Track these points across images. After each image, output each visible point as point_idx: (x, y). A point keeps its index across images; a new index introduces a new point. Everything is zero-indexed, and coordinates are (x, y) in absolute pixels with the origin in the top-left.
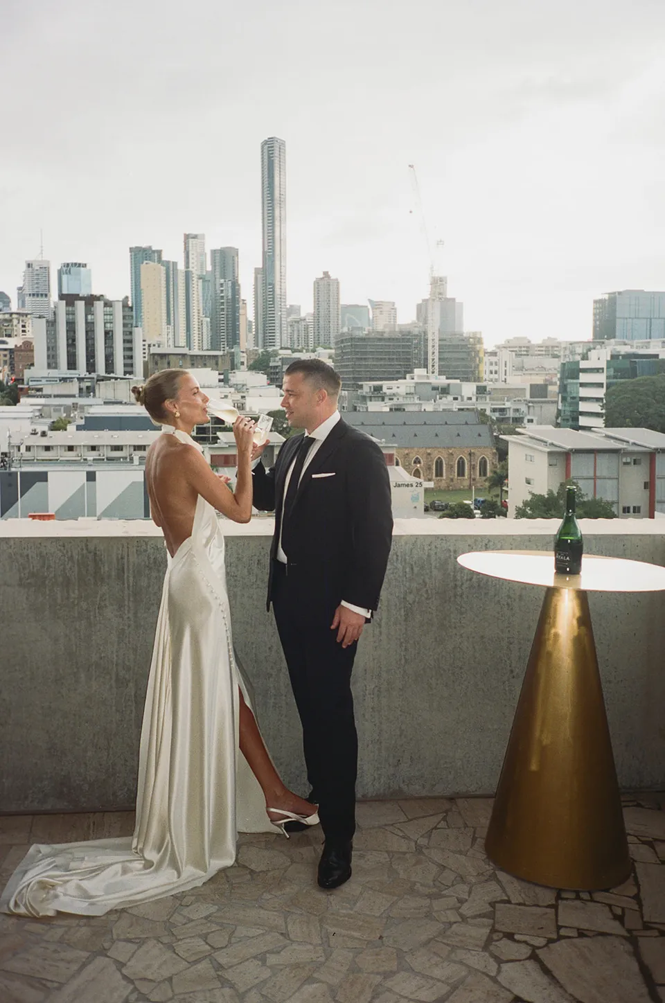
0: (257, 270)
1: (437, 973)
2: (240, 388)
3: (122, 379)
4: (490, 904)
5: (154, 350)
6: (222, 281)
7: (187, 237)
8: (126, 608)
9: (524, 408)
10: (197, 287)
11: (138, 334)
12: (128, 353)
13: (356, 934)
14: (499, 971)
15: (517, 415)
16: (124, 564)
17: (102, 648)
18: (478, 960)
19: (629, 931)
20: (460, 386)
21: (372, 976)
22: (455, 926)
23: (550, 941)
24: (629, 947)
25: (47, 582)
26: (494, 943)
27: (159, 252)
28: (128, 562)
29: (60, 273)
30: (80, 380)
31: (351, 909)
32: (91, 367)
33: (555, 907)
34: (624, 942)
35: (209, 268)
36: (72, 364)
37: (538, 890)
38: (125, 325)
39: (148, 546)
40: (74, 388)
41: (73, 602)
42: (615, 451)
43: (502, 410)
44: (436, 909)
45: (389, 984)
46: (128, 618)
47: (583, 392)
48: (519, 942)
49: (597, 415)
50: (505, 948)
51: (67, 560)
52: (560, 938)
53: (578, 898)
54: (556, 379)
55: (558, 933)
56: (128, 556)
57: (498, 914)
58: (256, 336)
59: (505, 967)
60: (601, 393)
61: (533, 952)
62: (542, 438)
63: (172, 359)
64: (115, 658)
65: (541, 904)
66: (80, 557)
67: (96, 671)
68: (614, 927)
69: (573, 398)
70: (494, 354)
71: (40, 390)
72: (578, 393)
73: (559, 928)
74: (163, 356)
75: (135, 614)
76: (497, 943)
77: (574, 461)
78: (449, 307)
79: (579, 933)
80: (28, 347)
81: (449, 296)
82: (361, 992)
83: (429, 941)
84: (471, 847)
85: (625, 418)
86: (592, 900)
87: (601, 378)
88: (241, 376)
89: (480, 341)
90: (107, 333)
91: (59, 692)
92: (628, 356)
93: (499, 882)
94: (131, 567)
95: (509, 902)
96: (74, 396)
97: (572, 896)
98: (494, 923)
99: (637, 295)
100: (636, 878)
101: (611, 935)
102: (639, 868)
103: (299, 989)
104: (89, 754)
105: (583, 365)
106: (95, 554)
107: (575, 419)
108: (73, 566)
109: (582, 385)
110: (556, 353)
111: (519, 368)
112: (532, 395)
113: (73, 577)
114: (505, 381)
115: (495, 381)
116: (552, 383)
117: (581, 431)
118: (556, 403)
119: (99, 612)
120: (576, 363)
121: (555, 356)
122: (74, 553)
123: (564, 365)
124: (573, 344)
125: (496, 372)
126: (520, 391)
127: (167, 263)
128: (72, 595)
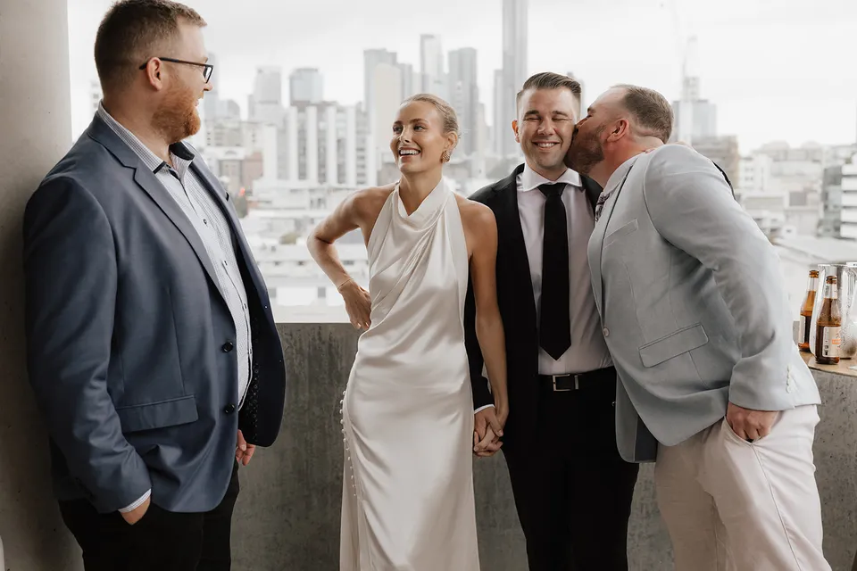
0: (496, 72)
5: (388, 159)
6: (460, 83)
7: (423, 37)
9: (781, 218)
11: (371, 141)
12: (361, 162)
15: (775, 225)
27: (394, 55)
29: (292, 79)
30: (312, 191)
32: (322, 177)
35: (446, 70)
36: (303, 175)
38: (358, 132)
40: (305, 200)
47: (846, 200)
54: (818, 187)
58: (495, 143)
62: (802, 249)
66: (311, 349)
69: (835, 207)
70: (749, 159)
71: (268, 202)
72: (840, 200)
78: (702, 109)
80: (257, 158)
81: (702, 97)
90: (339, 141)
96: (303, 208)
105: (847, 170)
106: (331, 345)
107: (838, 229)
108: (303, 361)
109: (845, 192)
110: (817, 158)
111: (778, 174)
112: (791, 204)
113: (303, 375)
114: (762, 189)
115: (750, 188)
116: (812, 191)
117: (843, 242)
118: (816, 212)
119: (335, 420)
120: (840, 168)
121: (816, 161)
122: (304, 344)
123: (826, 170)
124: (835, 148)
125: (752, 179)
126: (779, 200)
127: (402, 66)
128: (301, 397)
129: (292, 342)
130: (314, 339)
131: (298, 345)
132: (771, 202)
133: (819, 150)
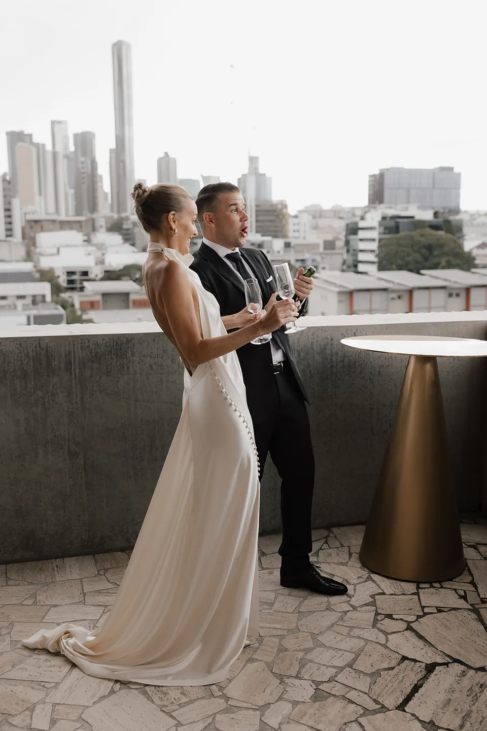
0: (111, 150)
1: (342, 646)
2: (101, 247)
3: (4, 241)
4: (371, 596)
5: (29, 217)
6: (83, 159)
7: (53, 123)
8: (74, 394)
9: (318, 259)
10: (62, 165)
11: (16, 204)
13: (278, 626)
14: (387, 641)
15: (314, 264)
16: (71, 358)
17: (56, 428)
18: (372, 634)
19: (471, 605)
20: (271, 242)
21: (295, 653)
22: (348, 613)
23: (419, 617)
24: (475, 616)
25: (8, 376)
26: (379, 622)
27: (30, 136)
28: (74, 357)
31: (270, 609)
33: (417, 594)
34: (470, 612)
35: (72, 148)
37: (403, 584)
38: (5, 197)
39: (90, 343)
41: (30, 392)
42: (385, 290)
43: (303, 261)
44: (332, 603)
45: (309, 657)
46: (76, 402)
47: (362, 245)
48: (397, 619)
49: (372, 263)
50: (387, 624)
51: (23, 356)
52: (425, 614)
53: (432, 587)
54: (342, 236)
55: (423, 611)
56: (74, 351)
57: (378, 603)
59: (390, 637)
60: (374, 246)
61: (408, 625)
62: (332, 281)
63: (44, 224)
64: (67, 436)
65: (406, 593)
66: (34, 353)
67: (51, 447)
68: (461, 603)
69: (355, 250)
70: (296, 217)
72: (357, 246)
73: (423, 608)
74: (36, 222)
75: (82, 399)
76: (381, 622)
77: (356, 297)
78: (261, 181)
79: (437, 610)
81: (261, 172)
82: (291, 665)
83: (332, 625)
84: (349, 560)
85: (392, 264)
86: (442, 587)
87: (375, 234)
88: (102, 236)
89: (285, 206)
91: (22, 465)
92: (393, 218)
93: (374, 581)
94: (77, 360)
95: (384, 594)
97: (427, 586)
98: (377, 609)
99: (399, 171)
100: (469, 571)
101: (459, 609)
102: (470, 563)
103: (244, 666)
104: (50, 512)
105: (362, 224)
106: (47, 351)
107: (356, 266)
108: (29, 361)
109: (361, 240)
110: (341, 215)
111: (316, 227)
112: (325, 249)
113: (29, 370)
114: (304, 238)
115: (297, 238)
116: (339, 239)
117: (359, 276)
118: (342, 254)
119: (52, 399)
120: (356, 223)
121: (341, 218)
122: (29, 350)
123: (347, 225)
124: (353, 209)
125: (298, 231)
126: (316, 246)
127: (37, 146)
128: (29, 386)
129: (22, 349)
130: (36, 347)
131: (25, 350)
132: (312, 247)
133: (343, 210)
